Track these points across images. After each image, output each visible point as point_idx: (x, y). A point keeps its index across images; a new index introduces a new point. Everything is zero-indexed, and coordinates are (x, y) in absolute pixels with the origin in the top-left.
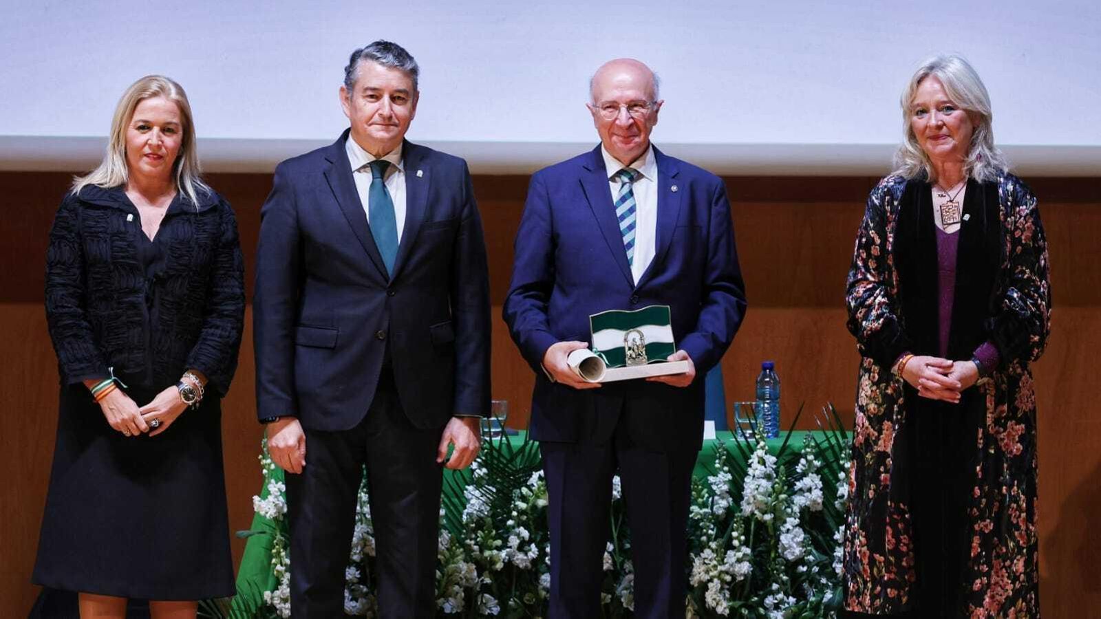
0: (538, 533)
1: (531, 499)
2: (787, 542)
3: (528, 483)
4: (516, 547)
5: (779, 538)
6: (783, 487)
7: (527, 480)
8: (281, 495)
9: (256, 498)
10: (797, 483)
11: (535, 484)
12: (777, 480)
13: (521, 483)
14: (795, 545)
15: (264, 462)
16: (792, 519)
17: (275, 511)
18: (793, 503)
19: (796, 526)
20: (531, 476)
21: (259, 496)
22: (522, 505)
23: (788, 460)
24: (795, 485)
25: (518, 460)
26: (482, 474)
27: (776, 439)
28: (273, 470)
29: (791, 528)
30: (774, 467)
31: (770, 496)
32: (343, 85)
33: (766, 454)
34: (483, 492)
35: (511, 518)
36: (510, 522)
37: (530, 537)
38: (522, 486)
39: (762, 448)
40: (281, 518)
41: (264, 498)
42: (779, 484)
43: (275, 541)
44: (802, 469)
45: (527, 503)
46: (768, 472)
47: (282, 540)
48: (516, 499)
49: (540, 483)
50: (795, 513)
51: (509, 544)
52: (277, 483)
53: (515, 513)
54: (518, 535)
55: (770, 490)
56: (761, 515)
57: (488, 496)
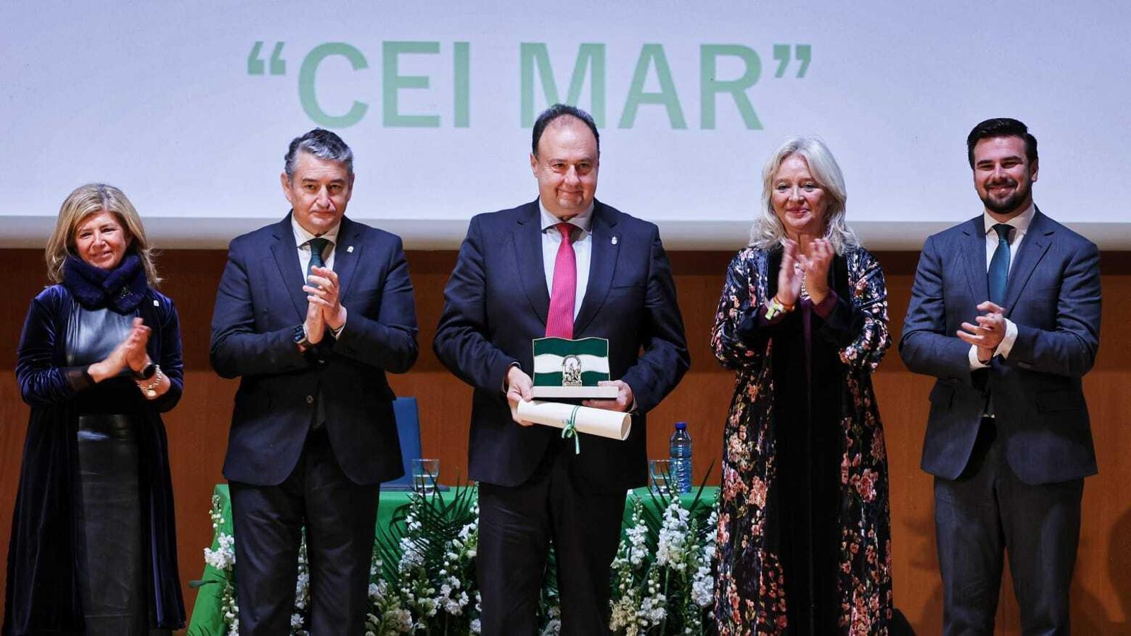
0: (468, 582)
1: (462, 550)
2: (699, 589)
3: (459, 536)
4: (448, 595)
5: (692, 586)
6: (695, 538)
7: (458, 533)
8: (230, 547)
9: (207, 550)
10: (708, 535)
11: (466, 537)
12: (689, 532)
13: (452, 535)
14: (706, 592)
15: (214, 516)
16: (704, 568)
17: (224, 562)
18: (705, 553)
19: (708, 574)
20: (461, 529)
21: (210, 548)
22: (453, 556)
23: (700, 512)
24: (707, 536)
25: (450, 514)
26: (416, 528)
27: (688, 494)
28: (222, 524)
29: (703, 576)
30: (687, 519)
31: (683, 546)
32: (284, 171)
33: (679, 508)
34: (418, 544)
35: (443, 567)
36: (443, 572)
37: (461, 586)
38: (454, 538)
39: (676, 502)
40: (231, 569)
41: (215, 550)
42: (691, 535)
43: (225, 590)
44: (713, 522)
45: (459, 554)
46: (682, 525)
47: (231, 589)
48: (448, 550)
49: (470, 535)
50: (707, 562)
51: (442, 592)
52: (226, 536)
53: (447, 563)
54: (450, 584)
55: (684, 541)
56: (675, 564)
57: (422, 547)
